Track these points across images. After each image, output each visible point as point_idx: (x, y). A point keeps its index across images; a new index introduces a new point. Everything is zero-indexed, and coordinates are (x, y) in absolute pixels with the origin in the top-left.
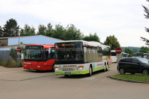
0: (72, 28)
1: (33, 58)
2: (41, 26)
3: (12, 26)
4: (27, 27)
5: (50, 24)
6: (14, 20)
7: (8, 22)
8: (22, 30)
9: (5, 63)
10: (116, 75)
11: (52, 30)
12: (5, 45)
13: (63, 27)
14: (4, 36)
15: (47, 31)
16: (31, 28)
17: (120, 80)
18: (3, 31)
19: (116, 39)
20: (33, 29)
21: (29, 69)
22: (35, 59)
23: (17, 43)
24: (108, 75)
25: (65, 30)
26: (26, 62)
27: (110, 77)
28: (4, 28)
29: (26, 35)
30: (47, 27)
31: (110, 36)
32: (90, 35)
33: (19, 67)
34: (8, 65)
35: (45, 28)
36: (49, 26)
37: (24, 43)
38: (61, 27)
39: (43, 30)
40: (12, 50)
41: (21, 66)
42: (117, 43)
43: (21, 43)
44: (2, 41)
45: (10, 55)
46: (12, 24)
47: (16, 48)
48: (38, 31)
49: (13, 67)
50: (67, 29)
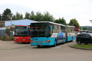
0: (47, 14)
1: (20, 34)
2: (27, 13)
3: (8, 13)
4: (17, 14)
5: (32, 12)
6: (9, 9)
7: (5, 11)
8: (15, 16)
9: (2, 38)
10: (74, 45)
11: (34, 16)
12: (3, 26)
13: (41, 13)
14: (3, 20)
15: (31, 16)
16: (20, 14)
17: (77, 48)
18: (2, 17)
19: (76, 21)
20: (22, 15)
21: (18, 42)
22: (21, 35)
23: (10, 25)
24: (69, 45)
25: (43, 16)
26: (15, 37)
27: (71, 47)
28: (2, 15)
29: (17, 19)
30: (31, 13)
31: (73, 19)
32: (60, 19)
33: (11, 40)
34: (4, 39)
35: (30, 15)
36: (32, 13)
37: (14, 25)
38: (40, 13)
39: (28, 16)
40: (7, 29)
41: (12, 40)
42: (78, 24)
43: (13, 25)
44: (1, 23)
45: (6, 33)
46: (8, 12)
47: (9, 28)
48: (25, 16)
49: (7, 40)
50: (44, 15)
